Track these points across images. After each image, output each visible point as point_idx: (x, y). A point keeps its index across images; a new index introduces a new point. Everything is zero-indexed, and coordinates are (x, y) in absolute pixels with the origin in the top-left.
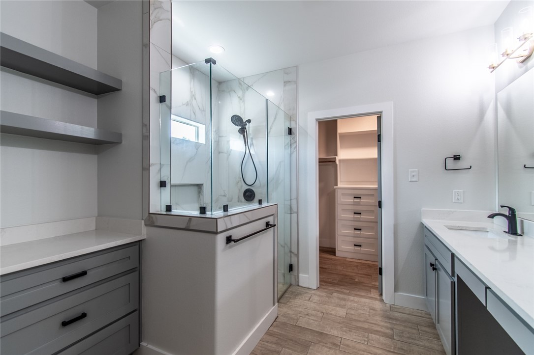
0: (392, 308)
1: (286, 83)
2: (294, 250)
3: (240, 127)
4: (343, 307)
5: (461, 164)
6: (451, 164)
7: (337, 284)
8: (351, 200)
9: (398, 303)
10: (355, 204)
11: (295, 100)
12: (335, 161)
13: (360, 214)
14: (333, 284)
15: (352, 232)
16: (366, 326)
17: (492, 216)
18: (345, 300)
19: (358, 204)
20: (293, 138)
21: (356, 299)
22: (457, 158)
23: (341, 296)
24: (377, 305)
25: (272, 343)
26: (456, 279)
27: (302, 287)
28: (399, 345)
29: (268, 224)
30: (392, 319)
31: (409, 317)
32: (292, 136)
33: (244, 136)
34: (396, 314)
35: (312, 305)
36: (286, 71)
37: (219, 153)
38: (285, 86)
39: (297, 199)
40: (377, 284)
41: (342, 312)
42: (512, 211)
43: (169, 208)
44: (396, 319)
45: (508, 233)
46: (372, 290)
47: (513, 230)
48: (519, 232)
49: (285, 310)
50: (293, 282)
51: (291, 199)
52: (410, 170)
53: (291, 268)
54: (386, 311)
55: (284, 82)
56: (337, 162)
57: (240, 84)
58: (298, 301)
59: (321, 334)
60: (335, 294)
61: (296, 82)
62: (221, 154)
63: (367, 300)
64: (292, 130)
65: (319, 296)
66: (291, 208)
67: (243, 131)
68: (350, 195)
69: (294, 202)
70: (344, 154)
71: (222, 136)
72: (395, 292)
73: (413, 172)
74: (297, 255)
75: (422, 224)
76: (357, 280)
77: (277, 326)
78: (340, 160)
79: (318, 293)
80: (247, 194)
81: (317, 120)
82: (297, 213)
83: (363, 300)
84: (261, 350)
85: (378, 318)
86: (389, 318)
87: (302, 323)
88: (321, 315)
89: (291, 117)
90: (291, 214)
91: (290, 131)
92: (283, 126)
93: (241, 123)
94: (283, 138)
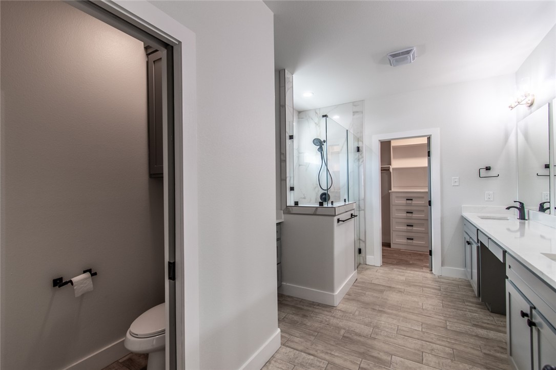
0: (440, 277)
1: (354, 113)
2: (362, 238)
3: (319, 147)
4: (402, 275)
5: (490, 173)
6: (483, 172)
7: (396, 264)
8: (404, 202)
9: (444, 274)
10: (407, 205)
11: (362, 125)
12: (389, 170)
13: (412, 213)
14: (392, 264)
15: (405, 228)
16: (421, 285)
17: (508, 208)
18: (403, 272)
19: (410, 205)
20: (361, 154)
21: (412, 272)
22: (488, 169)
23: (401, 270)
24: (429, 275)
25: (358, 289)
26: (479, 245)
27: (369, 265)
28: (444, 293)
29: (352, 215)
30: (440, 282)
31: (452, 281)
32: (360, 153)
33: (321, 153)
34: (443, 280)
35: (379, 274)
36: (354, 104)
37: (300, 165)
38: (353, 115)
39: (364, 199)
40: (428, 265)
41: (403, 278)
42: (522, 204)
43: (296, 203)
44: (442, 282)
45: (520, 219)
46: (424, 268)
47: (522, 217)
48: (526, 218)
49: (361, 276)
50: (362, 262)
51: (359, 200)
52: (453, 178)
53: (360, 251)
54: (435, 278)
55: (353, 112)
56: (391, 170)
57: (316, 113)
58: (368, 272)
59: (390, 287)
60: (395, 269)
61: (362, 112)
62: (301, 166)
63: (421, 273)
64: (360, 148)
65: (383, 270)
66: (359, 206)
67: (321, 149)
68: (404, 197)
69: (362, 202)
70: (396, 164)
71: (302, 153)
72: (442, 266)
73: (455, 179)
74: (365, 242)
75: (462, 217)
76: (411, 262)
77: (358, 283)
78: (393, 169)
79: (382, 268)
80: (324, 196)
81: (379, 140)
82: (364, 210)
83: (417, 273)
85: (430, 282)
86: (437, 282)
87: (376, 282)
88: (388, 279)
89: (358, 139)
90: (359, 211)
91: (358, 149)
92: (353, 146)
93: (320, 144)
94: (353, 155)
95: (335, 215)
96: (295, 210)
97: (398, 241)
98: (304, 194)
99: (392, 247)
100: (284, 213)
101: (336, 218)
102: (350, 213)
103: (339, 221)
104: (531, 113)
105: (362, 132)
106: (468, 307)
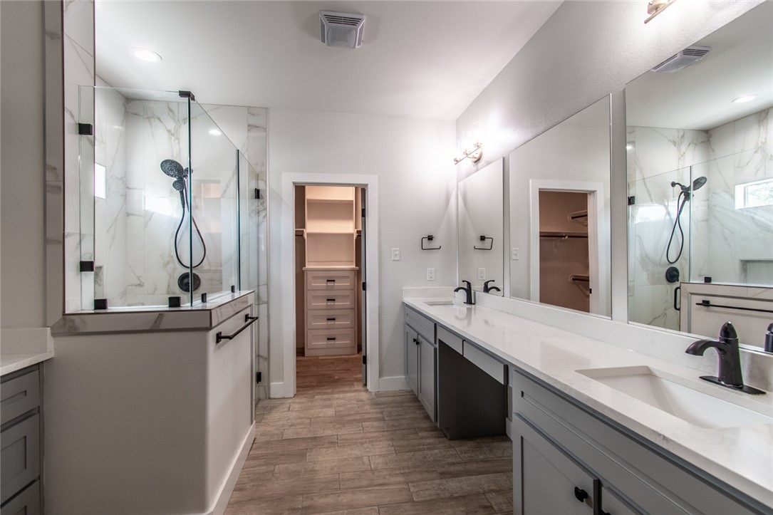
0: (378, 394)
1: (251, 127)
2: (263, 352)
3: (175, 179)
4: (329, 406)
5: (435, 244)
6: (425, 241)
7: (316, 386)
8: (323, 284)
9: (382, 389)
10: (328, 289)
11: (264, 152)
12: (302, 235)
13: (334, 300)
14: (312, 387)
15: (325, 323)
16: (358, 417)
17: (457, 290)
18: (329, 399)
19: (332, 289)
20: (262, 204)
21: (341, 396)
22: (430, 238)
23: (325, 397)
24: (364, 396)
25: (260, 465)
26: (437, 346)
27: (274, 399)
28: (391, 423)
29: (247, 317)
30: (380, 404)
31: (394, 398)
32: (261, 201)
33: (182, 193)
34: (382, 399)
35: (294, 414)
36: (251, 110)
37: (128, 215)
38: (249, 131)
39: (268, 285)
40: (359, 376)
41: (330, 412)
42: (469, 284)
43: (100, 304)
44: (383, 404)
45: (467, 303)
46: (355, 383)
47: (469, 301)
48: (473, 302)
49: (262, 428)
50: (262, 395)
51: (258, 286)
52: (393, 249)
53: (259, 377)
54: (373, 399)
55: (249, 126)
56: (305, 236)
57: (170, 110)
58: (275, 415)
59: (315, 438)
60: (317, 397)
61: (265, 129)
62: (131, 217)
63: (353, 394)
64: (261, 193)
65: (299, 403)
66: (258, 296)
67: (180, 185)
68: (323, 277)
69: (263, 289)
70: (312, 227)
71: (135, 188)
72: (380, 377)
73: (395, 251)
74: (268, 359)
75: (404, 303)
76: (336, 377)
77: (259, 448)
78: (308, 234)
79: (297, 400)
80: (186, 281)
81: (294, 183)
82: (268, 303)
83: (349, 395)
84: (248, 478)
85: (367, 407)
86: (376, 404)
87: (289, 434)
88: (308, 421)
89: (258, 176)
90: (259, 304)
91: (257, 194)
92: (247, 186)
93: (178, 173)
94: (247, 203)
95: (210, 328)
96: (93, 324)
97: (316, 344)
98: (138, 278)
99: (306, 355)
100: (53, 335)
101: (212, 335)
102: (242, 314)
103: (219, 337)
104: (477, 170)
105: (264, 164)
106: (424, 440)
